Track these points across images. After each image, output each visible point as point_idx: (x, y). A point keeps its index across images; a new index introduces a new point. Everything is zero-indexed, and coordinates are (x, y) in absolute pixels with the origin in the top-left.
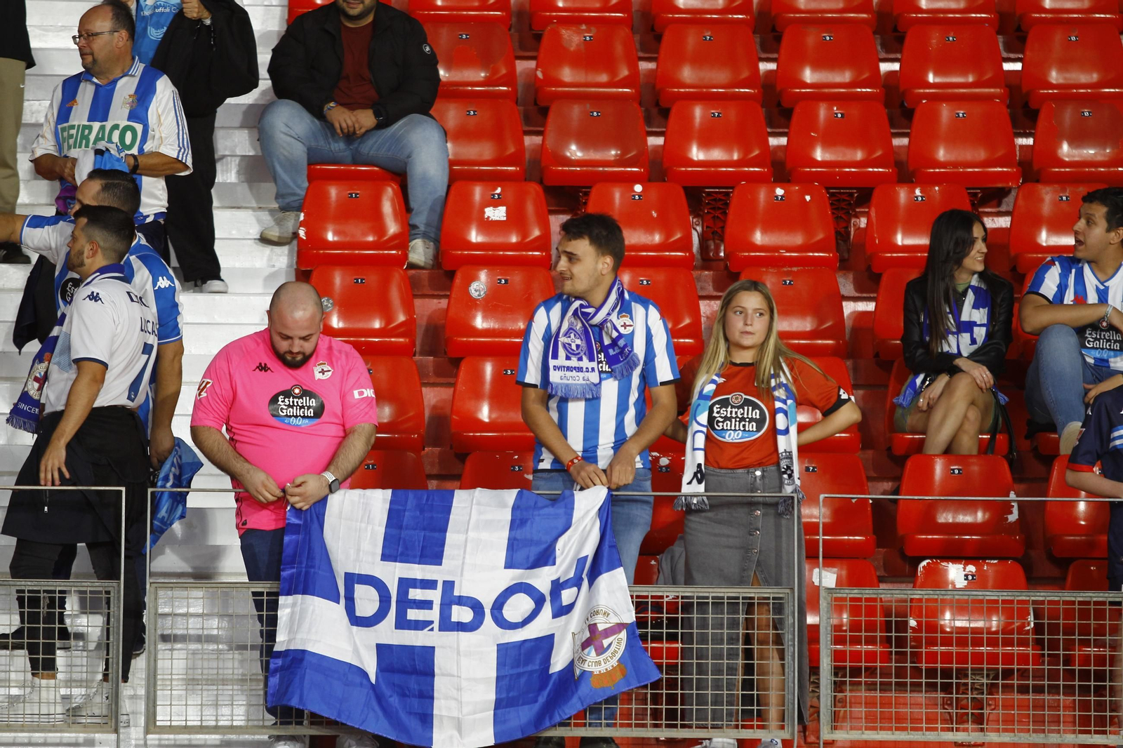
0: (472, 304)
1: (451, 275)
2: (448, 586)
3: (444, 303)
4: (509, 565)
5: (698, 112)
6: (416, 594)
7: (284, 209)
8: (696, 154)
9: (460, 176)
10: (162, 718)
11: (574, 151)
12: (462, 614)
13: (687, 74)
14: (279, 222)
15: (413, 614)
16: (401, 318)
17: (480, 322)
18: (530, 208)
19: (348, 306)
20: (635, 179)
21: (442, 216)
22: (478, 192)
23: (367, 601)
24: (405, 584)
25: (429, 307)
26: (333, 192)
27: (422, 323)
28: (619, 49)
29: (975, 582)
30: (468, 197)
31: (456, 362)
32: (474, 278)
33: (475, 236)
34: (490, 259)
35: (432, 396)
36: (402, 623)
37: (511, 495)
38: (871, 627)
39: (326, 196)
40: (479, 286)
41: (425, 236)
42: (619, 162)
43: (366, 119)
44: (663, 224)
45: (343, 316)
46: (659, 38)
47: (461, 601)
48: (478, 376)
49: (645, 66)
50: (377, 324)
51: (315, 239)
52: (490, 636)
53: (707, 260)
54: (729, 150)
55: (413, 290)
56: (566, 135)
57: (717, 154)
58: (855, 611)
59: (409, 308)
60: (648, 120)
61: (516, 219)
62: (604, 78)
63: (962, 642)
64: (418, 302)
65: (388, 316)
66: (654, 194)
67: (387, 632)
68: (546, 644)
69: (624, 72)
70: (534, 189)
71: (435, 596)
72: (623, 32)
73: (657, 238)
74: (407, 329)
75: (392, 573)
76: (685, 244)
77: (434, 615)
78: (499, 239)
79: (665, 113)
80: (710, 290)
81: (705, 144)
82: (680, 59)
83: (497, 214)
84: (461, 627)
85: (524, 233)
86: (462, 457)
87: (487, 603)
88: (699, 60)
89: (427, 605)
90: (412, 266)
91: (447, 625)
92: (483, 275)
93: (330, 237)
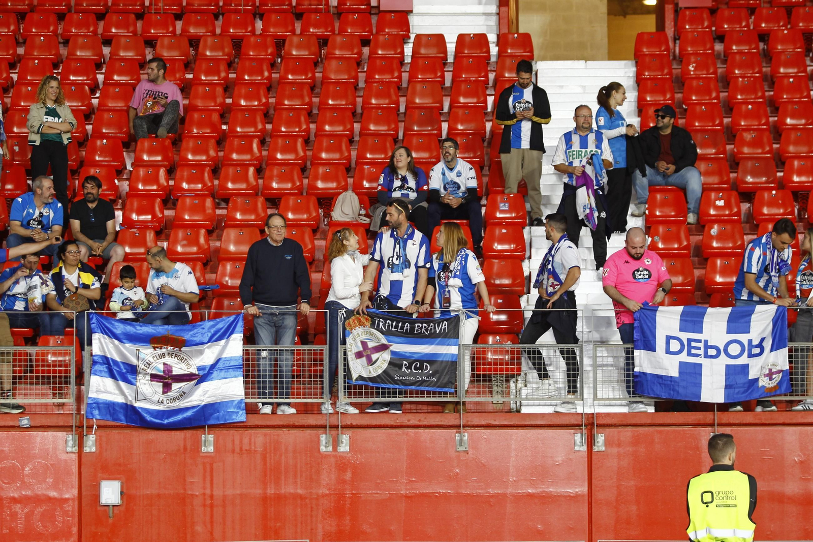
0: (712, 237)
1: (703, 227)
2: (706, 342)
3: (701, 237)
4: (728, 332)
5: (796, 163)
6: (693, 344)
7: (640, 203)
8: (796, 179)
9: (706, 189)
10: (599, 395)
11: (749, 179)
12: (712, 352)
13: (791, 149)
14: (638, 208)
15: (693, 351)
16: (685, 243)
17: (715, 244)
18: (733, 201)
19: (665, 240)
20: (773, 189)
21: (700, 204)
22: (713, 195)
23: (675, 346)
24: (690, 341)
25: (695, 239)
26: (658, 196)
27: (693, 245)
28: (765, 140)
30: (709, 197)
31: (706, 260)
32: (713, 228)
33: (712, 212)
34: (718, 220)
35: (697, 273)
36: (689, 354)
37: (729, 309)
39: (655, 198)
40: (714, 231)
41: (693, 212)
42: (766, 182)
44: (784, 205)
45: (663, 243)
46: (780, 135)
47: (712, 347)
48: (715, 264)
49: (775, 146)
50: (676, 246)
51: (652, 214)
52: (724, 360)
53: (801, 219)
54: (808, 177)
55: (689, 233)
56: (746, 173)
57: (803, 179)
59: (688, 240)
60: (777, 166)
61: (728, 205)
62: (760, 151)
64: (691, 237)
65: (680, 243)
66: (780, 195)
67: (684, 357)
68: (745, 368)
69: (767, 149)
70: (734, 193)
71: (701, 345)
72: (767, 134)
73: (781, 211)
74: (687, 248)
75: (685, 336)
76: (792, 213)
77: (701, 352)
78: (721, 213)
79: (783, 164)
80: (802, 230)
81: (799, 175)
82: (788, 144)
83: (720, 203)
84: (712, 357)
85: (731, 210)
86: (709, 295)
87: (722, 349)
88: (797, 143)
89: (699, 348)
90: (689, 224)
91: (706, 356)
92: (716, 226)
93: (658, 213)
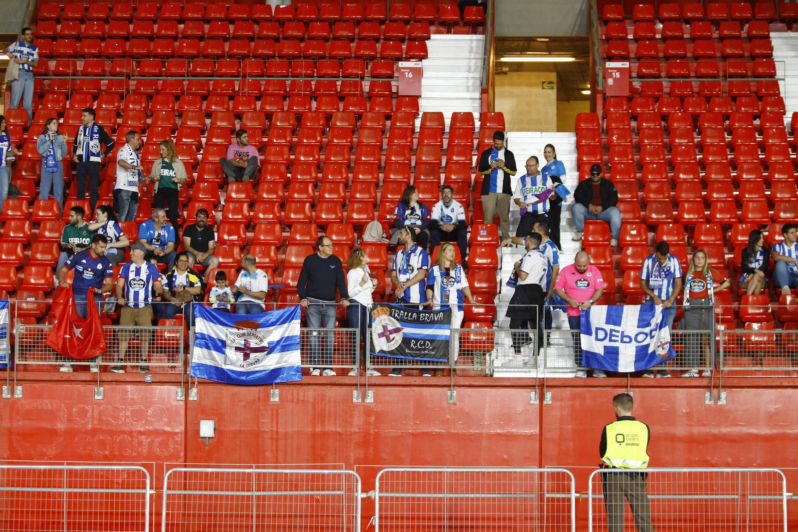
0: (628, 256)
1: (622, 249)
2: (623, 332)
3: (620, 256)
4: (638, 327)
5: (686, 205)
6: (614, 333)
7: (578, 232)
8: (686, 216)
9: (624, 223)
10: (548, 365)
11: (654, 216)
12: (627, 340)
13: (683, 195)
14: (577, 235)
15: (613, 338)
16: (609, 260)
17: (630, 261)
18: (643, 231)
19: (595, 257)
20: (670, 223)
21: (619, 233)
22: (629, 227)
23: (601, 335)
24: (611, 330)
25: (616, 257)
26: (591, 227)
27: (614, 261)
28: (665, 189)
29: (761, 328)
30: (626, 228)
31: (624, 272)
32: (628, 249)
33: (628, 238)
34: (632, 244)
35: (617, 281)
36: (611, 340)
37: (639, 307)
38: (733, 340)
39: (589, 228)
40: (630, 251)
41: (615, 238)
42: (666, 218)
43: (600, 208)
44: (678, 235)
45: (594, 260)
46: (676, 186)
47: (626, 336)
48: (629, 275)
49: (672, 193)
50: (603, 262)
51: (586, 240)
52: (634, 344)
53: (689, 244)
54: (694, 214)
55: (612, 252)
56: (652, 212)
57: (691, 216)
58: (729, 336)
59: (611, 257)
60: (673, 208)
61: (639, 234)
62: (661, 196)
63: (757, 344)
64: (614, 256)
65: (606, 260)
66: (675, 227)
67: (607, 343)
68: (648, 346)
69: (667, 195)
70: (643, 226)
71: (619, 334)
72: (666, 185)
73: (676, 238)
74: (610, 263)
75: (608, 327)
76: (683, 240)
77: (619, 339)
78: (634, 239)
79: (678, 205)
80: (690, 252)
81: (688, 213)
82: (681, 192)
83: (634, 232)
84: (626, 342)
85: (641, 237)
86: (625, 296)
87: (633, 337)
88: (687, 191)
89: (618, 336)
90: (612, 246)
91: (622, 342)
92: (630, 249)
93: (590, 239)
